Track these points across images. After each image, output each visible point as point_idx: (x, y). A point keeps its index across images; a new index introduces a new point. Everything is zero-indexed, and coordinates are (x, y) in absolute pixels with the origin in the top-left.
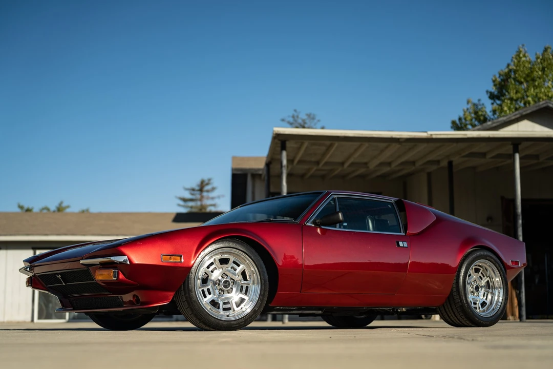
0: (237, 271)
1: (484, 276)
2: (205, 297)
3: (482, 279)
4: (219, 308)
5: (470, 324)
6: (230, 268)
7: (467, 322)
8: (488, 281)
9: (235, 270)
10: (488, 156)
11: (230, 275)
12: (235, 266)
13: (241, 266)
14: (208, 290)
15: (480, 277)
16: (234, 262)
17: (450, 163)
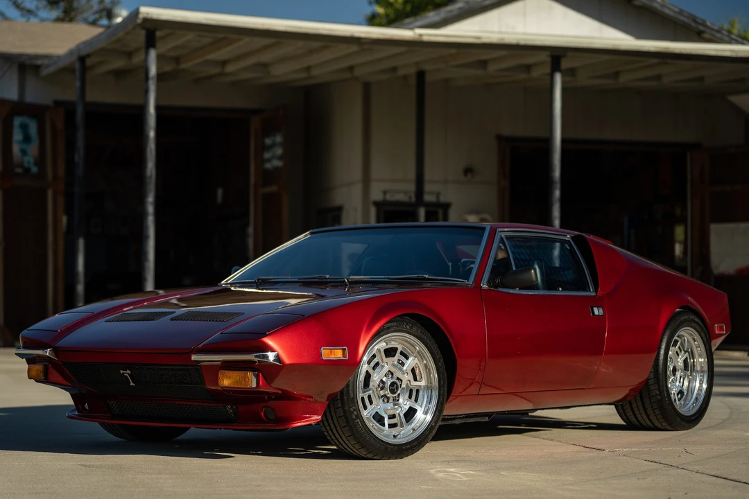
0: (405, 368)
1: (681, 351)
2: (365, 408)
3: (678, 355)
4: (383, 425)
5: (667, 427)
6: (396, 363)
7: (664, 424)
8: (686, 359)
9: (403, 364)
10: (492, 68)
11: (398, 374)
12: (403, 359)
13: (411, 359)
14: (369, 397)
15: (677, 352)
16: (402, 353)
17: (421, 75)
